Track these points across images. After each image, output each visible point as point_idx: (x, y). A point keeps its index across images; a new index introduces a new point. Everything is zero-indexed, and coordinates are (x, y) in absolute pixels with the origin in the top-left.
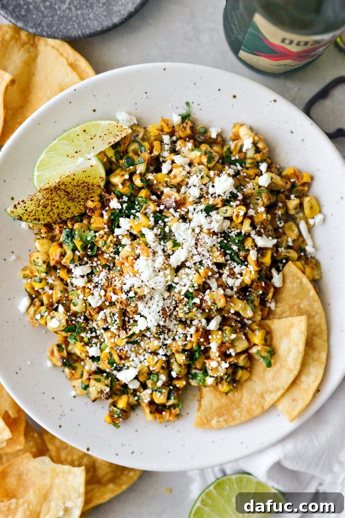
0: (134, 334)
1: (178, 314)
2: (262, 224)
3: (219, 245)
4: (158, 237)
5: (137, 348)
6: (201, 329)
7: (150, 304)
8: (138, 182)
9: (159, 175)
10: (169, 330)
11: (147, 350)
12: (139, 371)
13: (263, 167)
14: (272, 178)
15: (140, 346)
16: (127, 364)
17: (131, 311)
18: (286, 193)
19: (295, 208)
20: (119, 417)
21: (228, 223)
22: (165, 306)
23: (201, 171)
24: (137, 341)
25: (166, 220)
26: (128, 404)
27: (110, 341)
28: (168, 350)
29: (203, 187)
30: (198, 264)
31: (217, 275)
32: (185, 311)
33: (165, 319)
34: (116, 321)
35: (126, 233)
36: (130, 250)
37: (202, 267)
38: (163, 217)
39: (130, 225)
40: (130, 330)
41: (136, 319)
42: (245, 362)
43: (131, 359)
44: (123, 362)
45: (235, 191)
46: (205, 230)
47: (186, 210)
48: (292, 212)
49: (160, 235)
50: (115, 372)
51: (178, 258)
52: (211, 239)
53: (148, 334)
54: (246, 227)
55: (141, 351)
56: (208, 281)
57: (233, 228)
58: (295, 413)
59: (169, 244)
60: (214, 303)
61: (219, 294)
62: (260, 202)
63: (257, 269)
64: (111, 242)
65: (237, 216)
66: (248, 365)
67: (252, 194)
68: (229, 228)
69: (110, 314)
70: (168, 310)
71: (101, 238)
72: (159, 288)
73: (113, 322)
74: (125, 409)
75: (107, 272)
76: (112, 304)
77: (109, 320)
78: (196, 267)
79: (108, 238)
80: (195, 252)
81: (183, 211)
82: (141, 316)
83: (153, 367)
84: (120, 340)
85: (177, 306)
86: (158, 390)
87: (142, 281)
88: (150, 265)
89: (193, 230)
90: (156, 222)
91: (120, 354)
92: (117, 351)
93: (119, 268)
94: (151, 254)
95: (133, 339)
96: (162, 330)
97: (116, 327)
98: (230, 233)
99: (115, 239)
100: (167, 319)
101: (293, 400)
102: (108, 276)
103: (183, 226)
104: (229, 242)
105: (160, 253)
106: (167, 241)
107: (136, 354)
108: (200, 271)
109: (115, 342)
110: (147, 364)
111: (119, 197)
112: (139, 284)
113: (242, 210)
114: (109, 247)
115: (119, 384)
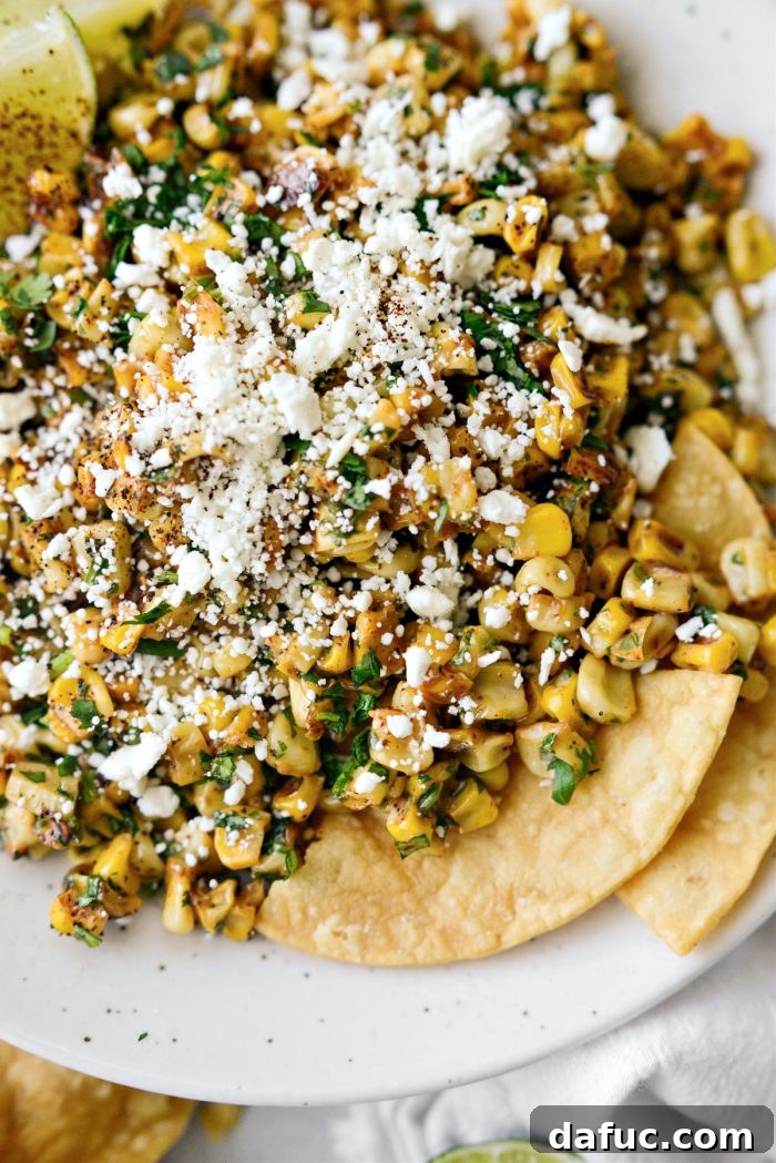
0: (163, 609)
1: (314, 540)
2: (598, 271)
3: (459, 320)
4: (256, 286)
5: (173, 672)
6: (386, 603)
7: (221, 499)
8: (201, 127)
9: (269, 112)
10: (283, 608)
11: (207, 680)
12: (174, 743)
13: (601, 107)
14: (630, 137)
15: (185, 665)
16: (137, 721)
17: (160, 531)
18: (674, 200)
19: (703, 246)
20: (95, 905)
21: (485, 256)
22: (274, 512)
23: (403, 92)
24: (173, 643)
25: (286, 239)
26: (132, 865)
27: (84, 637)
28: (276, 681)
29: (410, 145)
30: (387, 371)
31: (450, 420)
32: (339, 528)
33: (273, 558)
34: (105, 564)
35: (155, 280)
36: (162, 323)
37: (400, 380)
38: (277, 230)
39: (167, 247)
40: (152, 595)
41: (173, 562)
43: (151, 708)
44: (123, 714)
45: (511, 162)
46: (413, 266)
47: (353, 205)
48: (691, 259)
49: (263, 279)
50: (95, 759)
51: (321, 344)
52: (430, 295)
53: (211, 615)
54: (547, 271)
55: (185, 684)
56: (420, 433)
57: (505, 274)
58: (699, 922)
59: (294, 304)
60: (438, 497)
61: (457, 471)
62: (591, 205)
63: (582, 401)
64: (103, 302)
65: (519, 228)
67: (567, 180)
68: (490, 276)
69: (87, 541)
70: (281, 525)
71: (72, 293)
72: (253, 438)
73: (96, 568)
74: (119, 880)
75: (88, 414)
76: (99, 514)
77: (83, 561)
78: (382, 384)
79: (91, 290)
80: (377, 331)
81: (343, 206)
82: (191, 549)
83: (220, 730)
84: (118, 629)
85: (312, 516)
86: (231, 820)
87: (199, 416)
88: (228, 359)
89: (374, 269)
90: (254, 246)
91: (115, 687)
92: (104, 677)
93: (124, 392)
94: (231, 329)
95: (161, 628)
96: (260, 600)
97: (105, 585)
98: (496, 291)
99: (116, 295)
100: (278, 555)
101: (690, 880)
102: (88, 427)
103: (340, 249)
104: (489, 312)
105: (264, 329)
106: (287, 296)
107: (171, 694)
108: (393, 390)
109: (98, 639)
110: (199, 720)
111: (140, 168)
112: (187, 422)
113: (535, 210)
114: (95, 317)
115: (108, 797)
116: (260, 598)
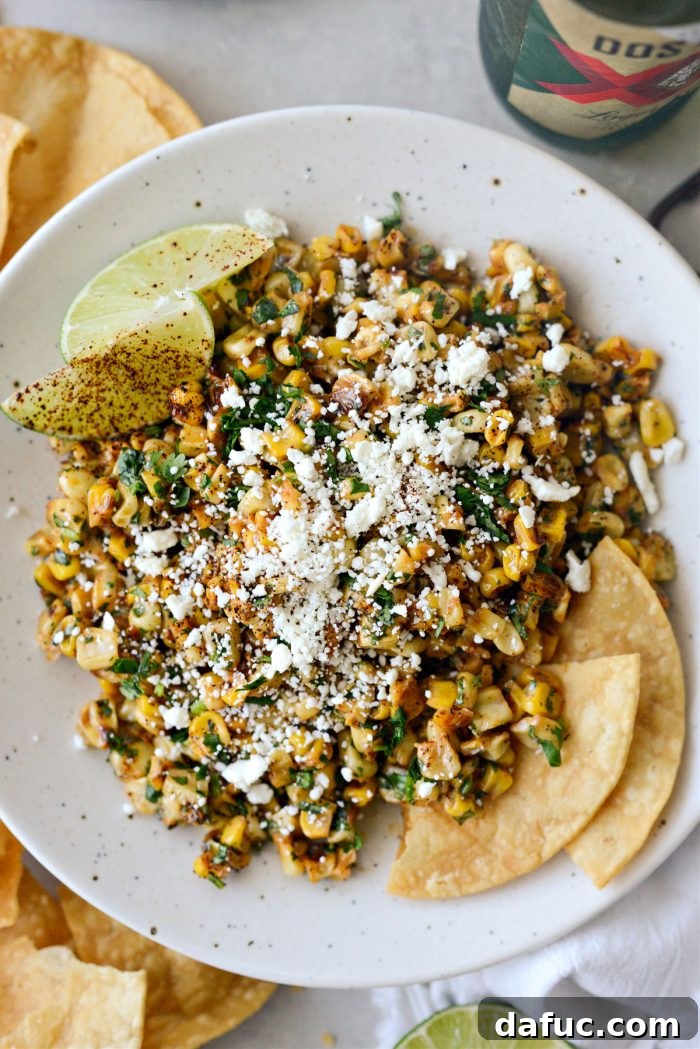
0: (262, 680)
1: (358, 639)
2: (548, 452)
3: (454, 493)
4: (321, 471)
5: (268, 714)
6: (408, 677)
7: (298, 615)
8: (283, 354)
9: (330, 341)
10: (340, 677)
11: (290, 719)
12: (272, 764)
13: (554, 332)
14: (572, 356)
15: (276, 710)
16: (247, 748)
17: (259, 630)
18: (603, 391)
19: (622, 425)
20: (223, 864)
21: (473, 447)
22: (332, 622)
23: (418, 333)
24: (269, 697)
25: (341, 436)
26: (246, 836)
27: (211, 695)
28: (336, 720)
29: (423, 368)
30: (406, 530)
31: (447, 559)
32: (374, 633)
33: (332, 651)
34: (224, 650)
35: (255, 461)
36: (260, 496)
37: (414, 538)
38: (334, 430)
39: (262, 443)
40: (254, 671)
41: (268, 648)
42: (503, 752)
43: (255, 737)
44: (237, 742)
45: (491, 380)
46: (423, 459)
47: (385, 415)
48: (614, 432)
49: (326, 466)
50: (219, 766)
51: (363, 515)
52: (435, 478)
53: (293, 682)
54: (514, 458)
55: (277, 722)
56: (427, 570)
57: (485, 457)
58: (610, 869)
59: (345, 486)
60: (438, 616)
61: (450, 597)
62: (545, 405)
63: (534, 547)
64: (221, 479)
65: (494, 431)
66: (509, 759)
67: (529, 388)
68: (476, 458)
69: (213, 634)
70: (337, 630)
71: (200, 470)
72: (319, 578)
73: (219, 652)
74: (238, 847)
75: (211, 544)
76: (219, 614)
77: (210, 648)
78: (402, 538)
79: (214, 470)
80: (400, 504)
81: (378, 416)
82: (279, 642)
83: (302, 756)
84: (232, 692)
85: (357, 623)
86: (312, 807)
87: (284, 564)
88: (302, 527)
89: (398, 459)
90: (319, 440)
91: (231, 725)
92: (224, 718)
93: (235, 537)
94: (304, 506)
95: (261, 691)
96: (324, 674)
97: (225, 664)
98: (479, 468)
99: (229, 474)
100: (335, 648)
101: (606, 840)
102: (212, 554)
103: (377, 448)
104: (474, 486)
105: (325, 503)
106: (341, 480)
107: (267, 728)
108: (409, 545)
109: (220, 697)
110: (289, 749)
111: (243, 384)
112: (277, 568)
113: (505, 420)
114: (216, 489)
115: (228, 792)
116: (324, 672)
